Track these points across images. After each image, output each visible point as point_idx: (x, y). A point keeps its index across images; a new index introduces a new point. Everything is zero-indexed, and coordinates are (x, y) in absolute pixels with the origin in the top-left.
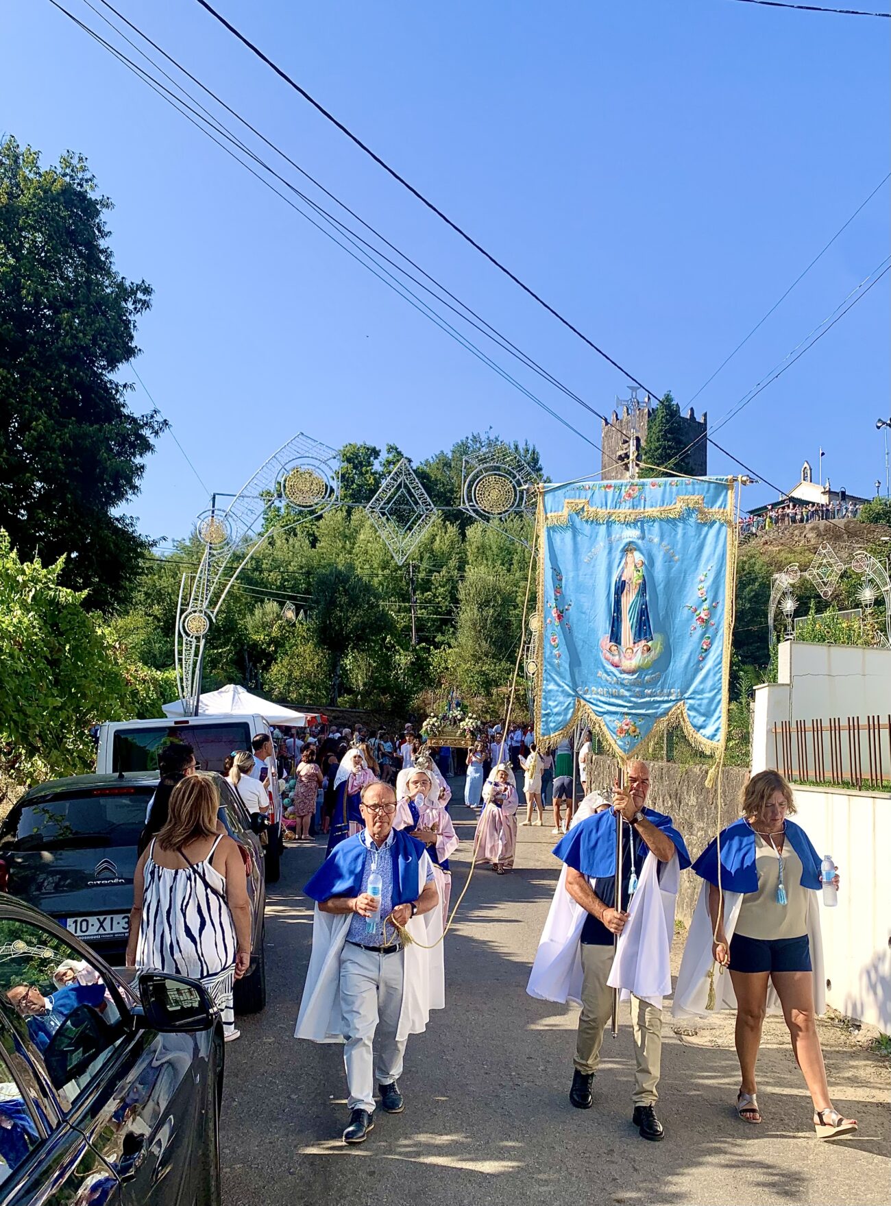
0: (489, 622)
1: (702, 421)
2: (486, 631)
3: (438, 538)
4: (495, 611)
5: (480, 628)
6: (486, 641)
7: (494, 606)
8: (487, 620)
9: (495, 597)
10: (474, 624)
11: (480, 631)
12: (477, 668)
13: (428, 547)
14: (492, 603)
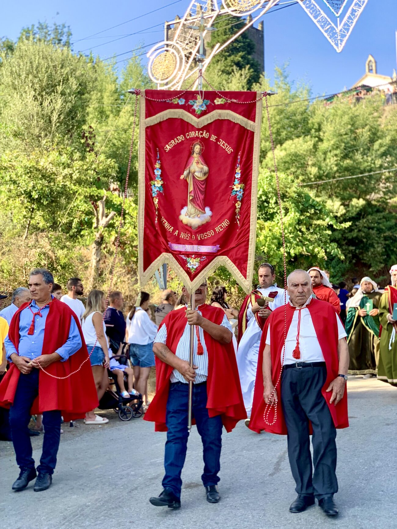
0: (55, 119)
1: (259, 28)
8: (50, 117)
9: (65, 77)
14: (60, 89)
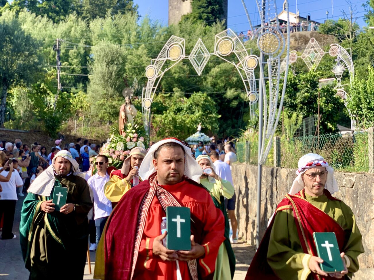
0: (113, 74)
2: (111, 81)
3: (73, 29)
4: (118, 67)
5: (107, 79)
6: (112, 87)
7: (117, 64)
8: (112, 73)
9: (118, 58)
10: (103, 76)
11: (107, 81)
12: (109, 103)
13: (67, 34)
14: (116, 62)
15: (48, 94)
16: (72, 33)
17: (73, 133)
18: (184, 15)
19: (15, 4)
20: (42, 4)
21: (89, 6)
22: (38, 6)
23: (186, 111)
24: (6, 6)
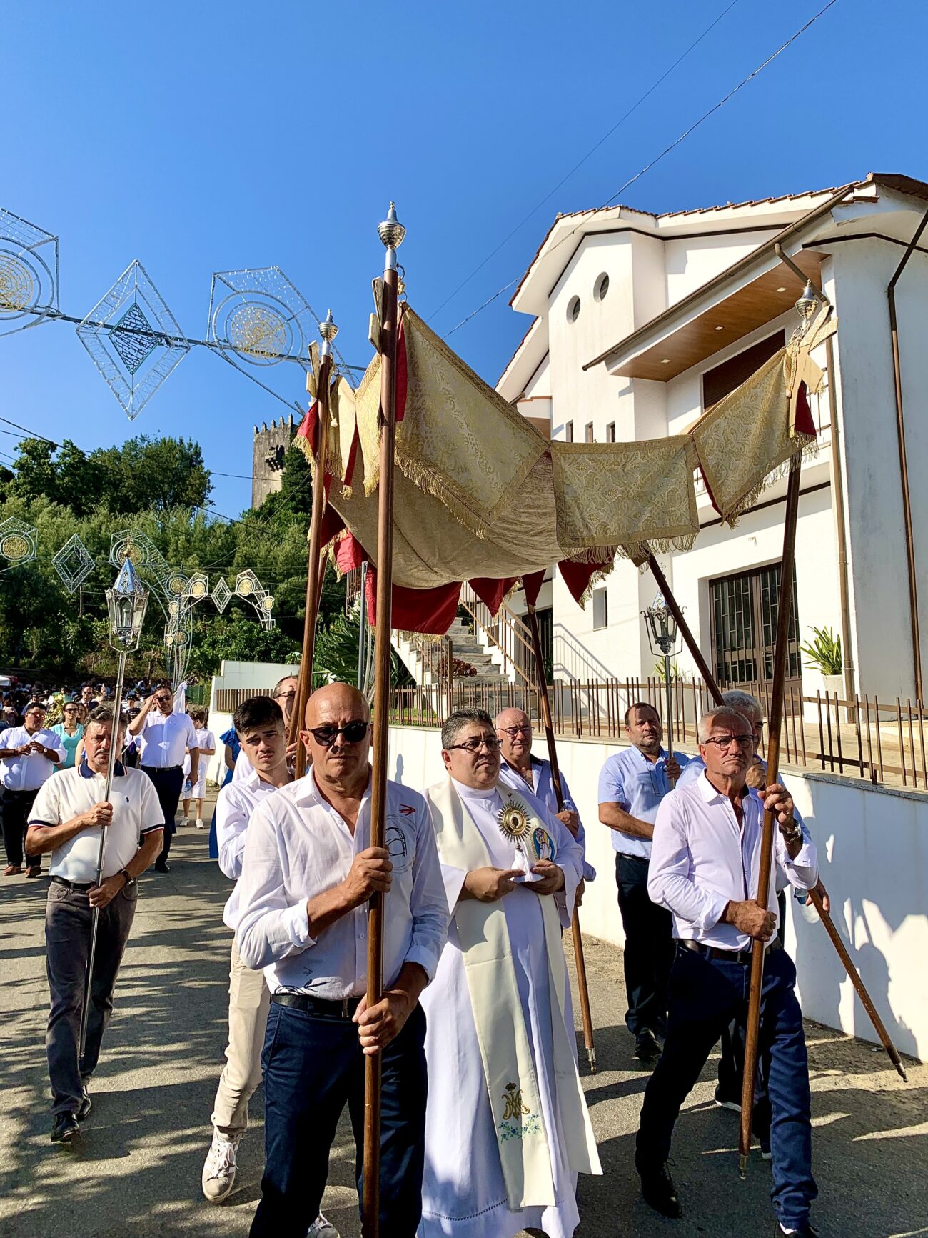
15: (67, 622)
16: (103, 532)
17: (90, 670)
18: (270, 494)
19: (24, 483)
20: (63, 479)
21: (132, 482)
22: (57, 482)
23: (222, 643)
24: (11, 483)
